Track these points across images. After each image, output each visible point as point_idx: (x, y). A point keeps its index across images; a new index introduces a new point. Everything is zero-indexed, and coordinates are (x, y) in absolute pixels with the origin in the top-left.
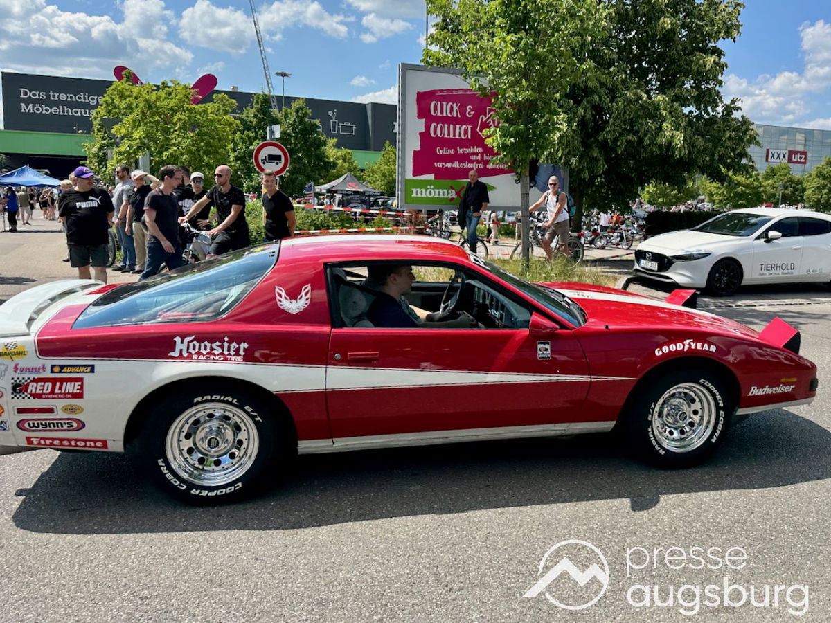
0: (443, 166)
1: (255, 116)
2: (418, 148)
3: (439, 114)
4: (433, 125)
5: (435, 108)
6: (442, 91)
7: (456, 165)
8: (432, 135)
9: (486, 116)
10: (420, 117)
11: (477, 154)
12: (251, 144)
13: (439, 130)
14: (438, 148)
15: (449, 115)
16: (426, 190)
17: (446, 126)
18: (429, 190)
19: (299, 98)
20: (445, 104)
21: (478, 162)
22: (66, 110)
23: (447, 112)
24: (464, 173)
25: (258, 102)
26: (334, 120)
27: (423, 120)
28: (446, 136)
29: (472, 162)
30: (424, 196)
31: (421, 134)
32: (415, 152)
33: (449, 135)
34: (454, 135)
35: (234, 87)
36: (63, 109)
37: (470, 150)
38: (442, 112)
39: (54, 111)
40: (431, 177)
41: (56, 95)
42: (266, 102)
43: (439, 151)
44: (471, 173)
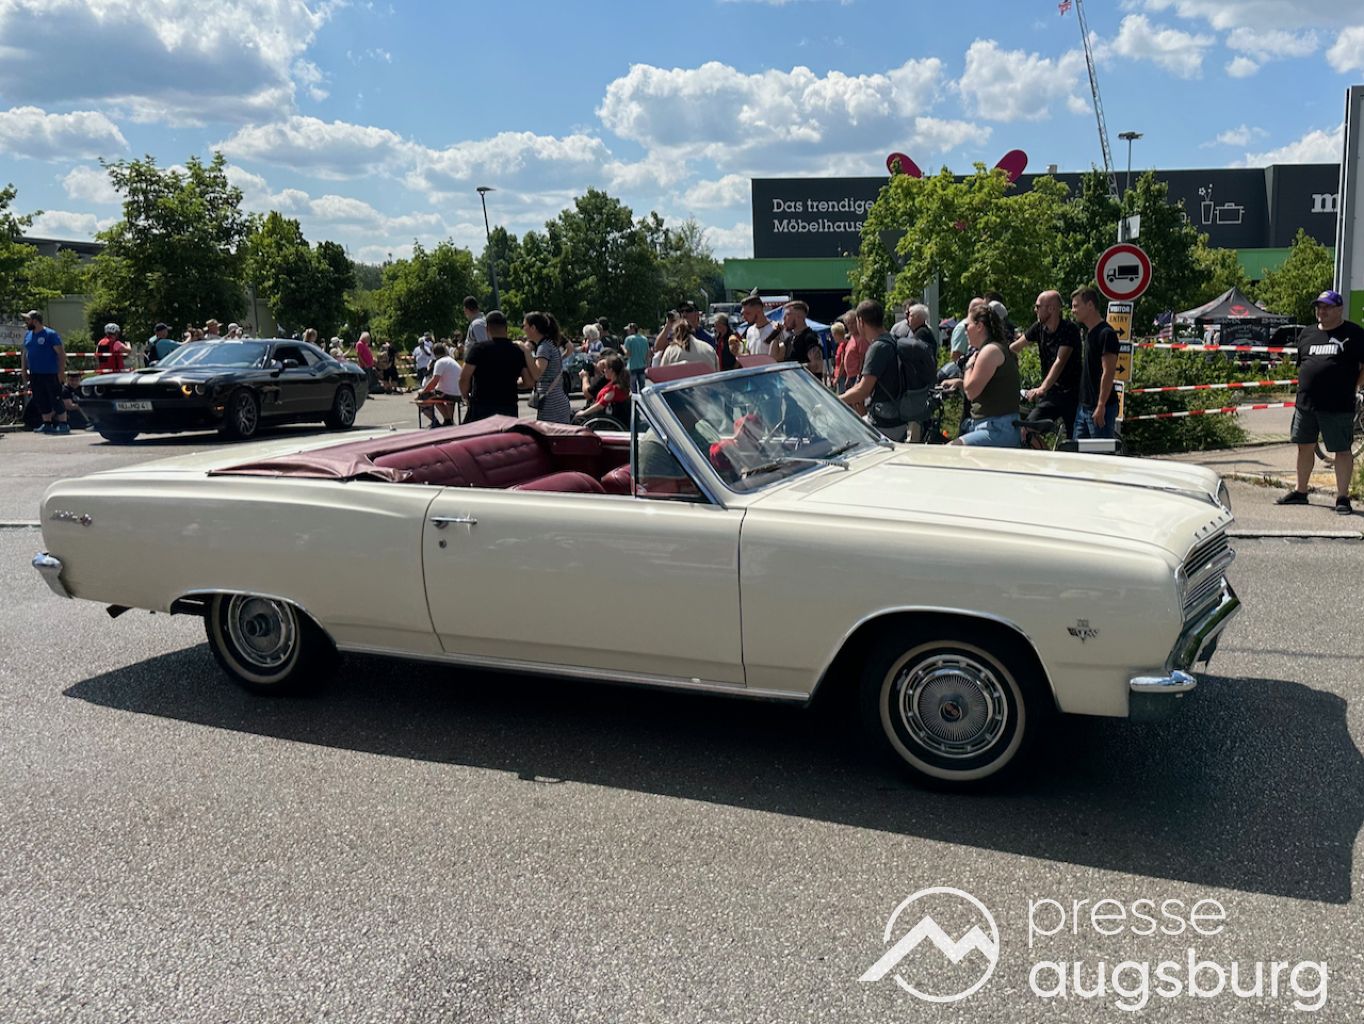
1: (1086, 210)
22: (826, 224)
25: (1089, 187)
26: (1207, 202)
35: (1053, 167)
36: (824, 224)
39: (813, 227)
41: (815, 204)
42: (1101, 184)
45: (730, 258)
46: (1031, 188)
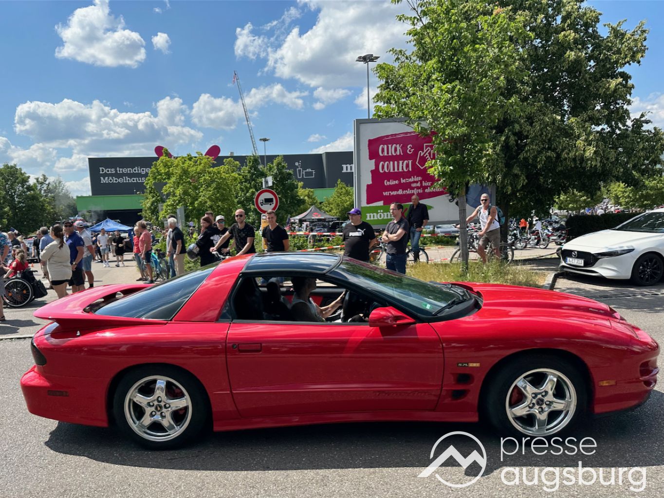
0: (390, 194)
1: (249, 172)
2: (370, 182)
3: (386, 154)
4: (381, 163)
5: (382, 150)
6: (387, 136)
7: (400, 192)
8: (381, 171)
9: (423, 151)
10: (371, 158)
11: (417, 182)
12: (247, 192)
13: (387, 167)
14: (385, 181)
15: (394, 154)
16: (377, 213)
17: (391, 163)
18: (379, 214)
19: (278, 156)
20: (390, 146)
21: (418, 188)
22: (127, 179)
23: (392, 152)
24: (408, 198)
25: (250, 162)
26: (299, 169)
27: (373, 161)
28: (392, 171)
29: (413, 188)
30: (376, 218)
31: (372, 172)
32: (368, 186)
33: (394, 169)
34: (398, 169)
35: (232, 153)
37: (411, 180)
38: (388, 153)
39: (120, 180)
40: (381, 203)
41: (121, 169)
42: (256, 161)
43: (386, 183)
44: (414, 197)
45: (80, 196)
46: (223, 164)
